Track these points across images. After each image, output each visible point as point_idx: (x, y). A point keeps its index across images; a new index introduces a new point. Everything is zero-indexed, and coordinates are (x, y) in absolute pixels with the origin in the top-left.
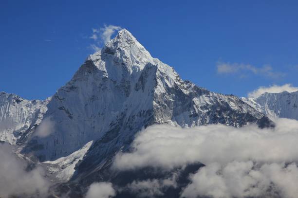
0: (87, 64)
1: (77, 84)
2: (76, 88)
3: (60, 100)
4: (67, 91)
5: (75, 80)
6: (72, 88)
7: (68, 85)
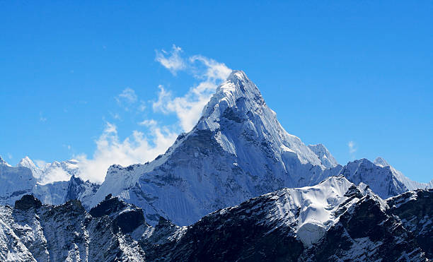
0: (200, 136)
1: (178, 172)
2: (176, 179)
3: (148, 199)
4: (159, 184)
5: (174, 165)
6: (169, 179)
7: (160, 173)
